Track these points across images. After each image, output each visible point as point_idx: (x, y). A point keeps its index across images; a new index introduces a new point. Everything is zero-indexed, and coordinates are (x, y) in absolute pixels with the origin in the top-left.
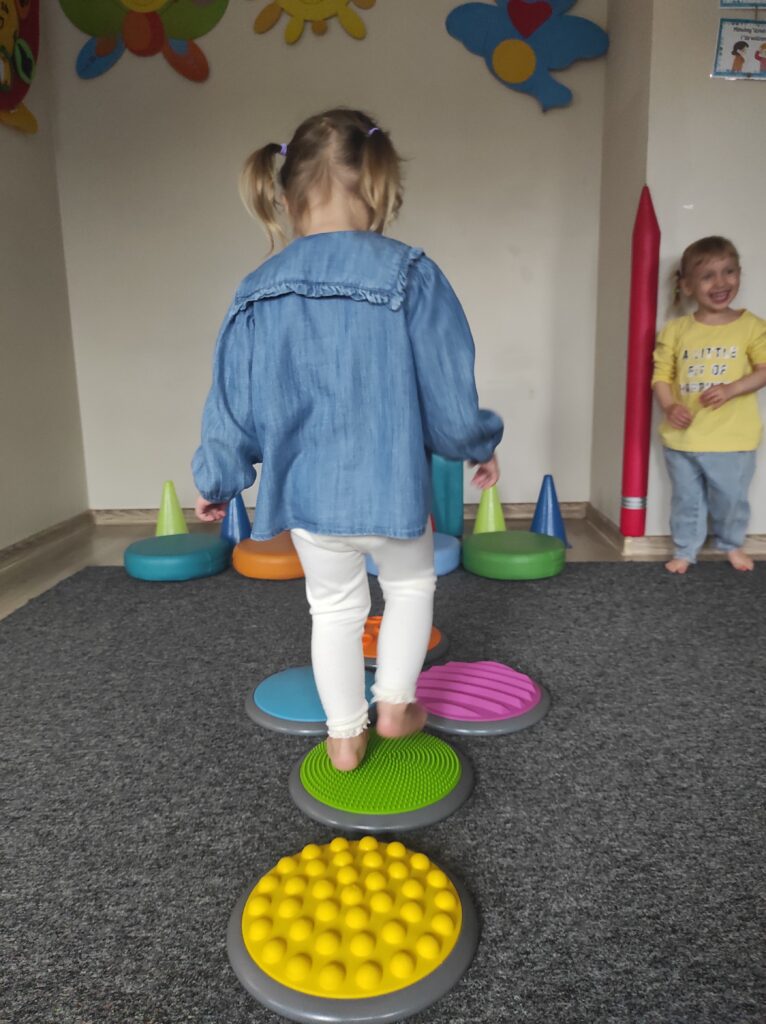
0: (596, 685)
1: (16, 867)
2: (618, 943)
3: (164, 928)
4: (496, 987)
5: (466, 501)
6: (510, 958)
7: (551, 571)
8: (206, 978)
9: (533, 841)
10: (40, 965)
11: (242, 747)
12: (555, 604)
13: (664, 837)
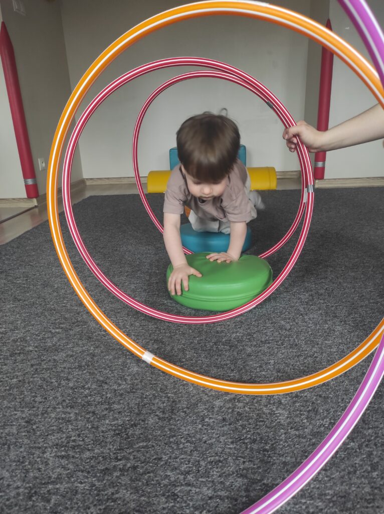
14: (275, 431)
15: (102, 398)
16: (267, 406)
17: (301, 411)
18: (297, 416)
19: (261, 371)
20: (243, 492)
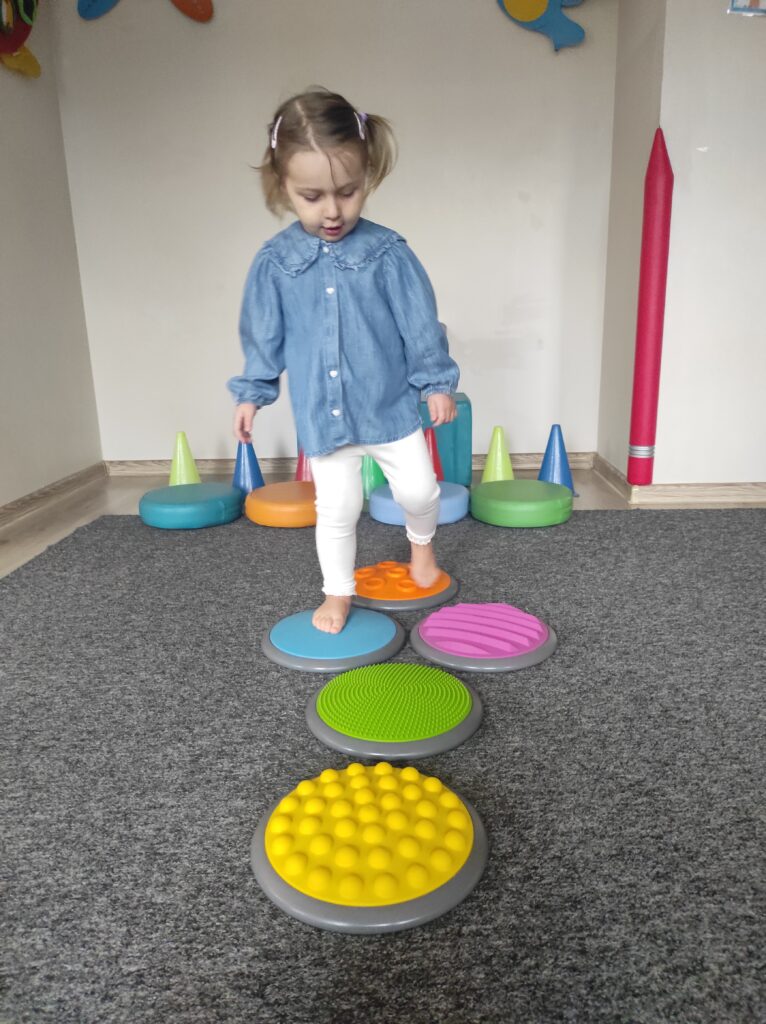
0: (602, 625)
1: (48, 791)
2: (623, 860)
3: (191, 845)
4: (506, 898)
5: (475, 451)
6: (519, 872)
7: (559, 518)
8: (232, 888)
9: (541, 767)
10: (75, 877)
11: (260, 682)
12: (562, 550)
13: (667, 765)
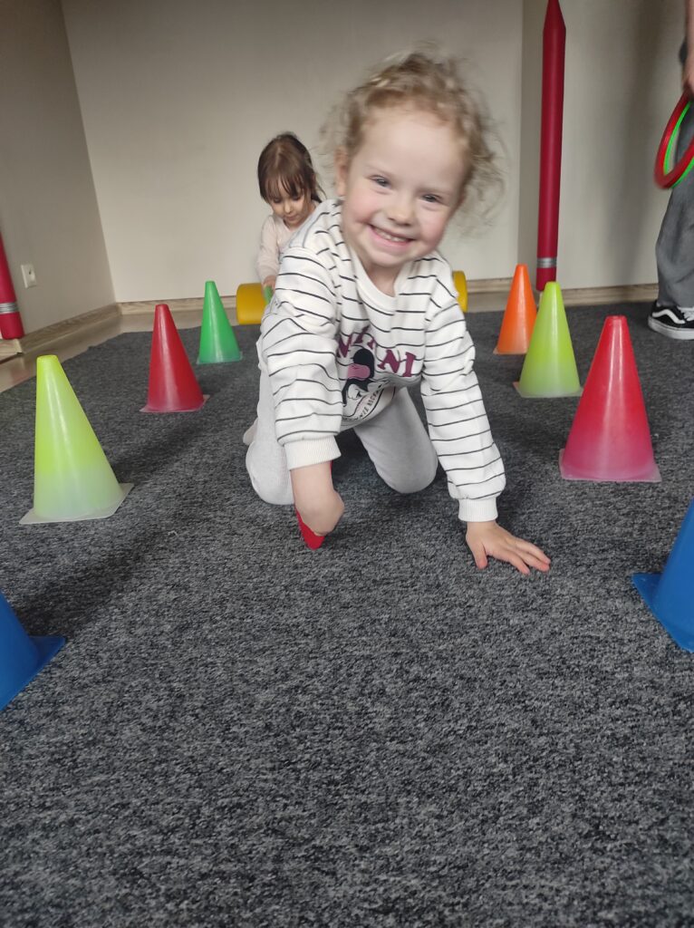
14: (359, 746)
15: (45, 695)
16: (356, 698)
17: (417, 707)
18: (407, 716)
19: (360, 635)
20: (269, 863)
